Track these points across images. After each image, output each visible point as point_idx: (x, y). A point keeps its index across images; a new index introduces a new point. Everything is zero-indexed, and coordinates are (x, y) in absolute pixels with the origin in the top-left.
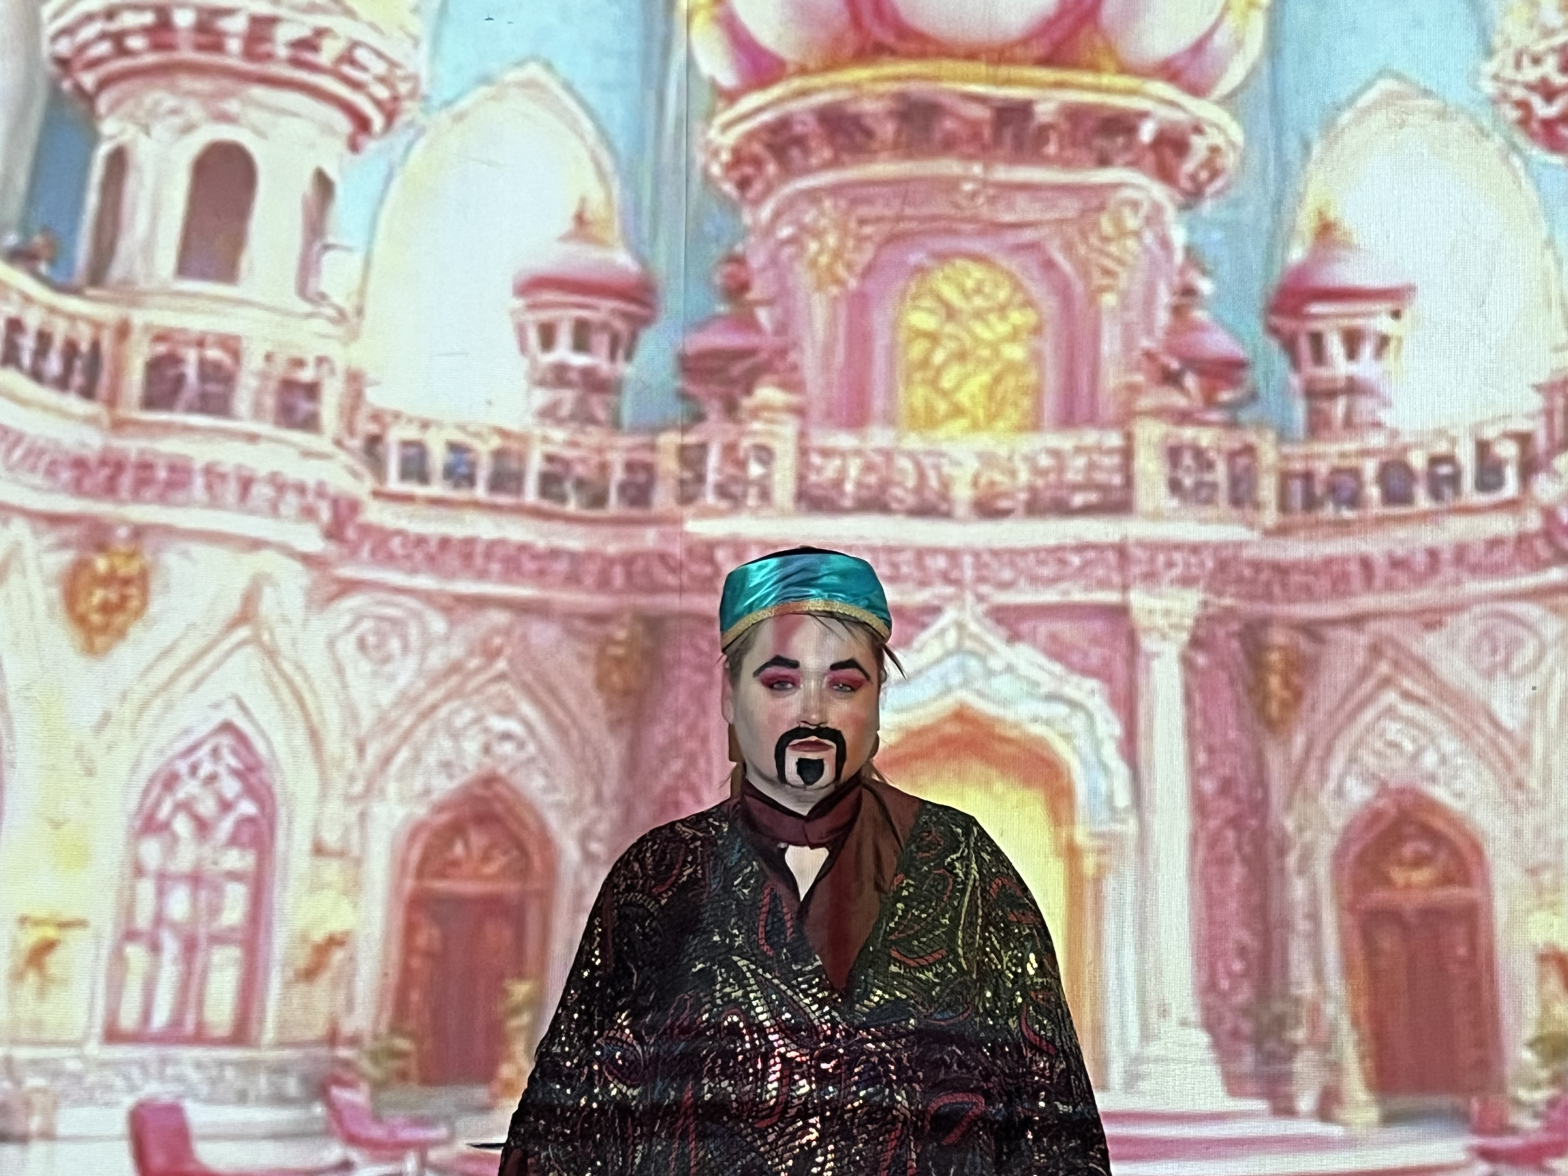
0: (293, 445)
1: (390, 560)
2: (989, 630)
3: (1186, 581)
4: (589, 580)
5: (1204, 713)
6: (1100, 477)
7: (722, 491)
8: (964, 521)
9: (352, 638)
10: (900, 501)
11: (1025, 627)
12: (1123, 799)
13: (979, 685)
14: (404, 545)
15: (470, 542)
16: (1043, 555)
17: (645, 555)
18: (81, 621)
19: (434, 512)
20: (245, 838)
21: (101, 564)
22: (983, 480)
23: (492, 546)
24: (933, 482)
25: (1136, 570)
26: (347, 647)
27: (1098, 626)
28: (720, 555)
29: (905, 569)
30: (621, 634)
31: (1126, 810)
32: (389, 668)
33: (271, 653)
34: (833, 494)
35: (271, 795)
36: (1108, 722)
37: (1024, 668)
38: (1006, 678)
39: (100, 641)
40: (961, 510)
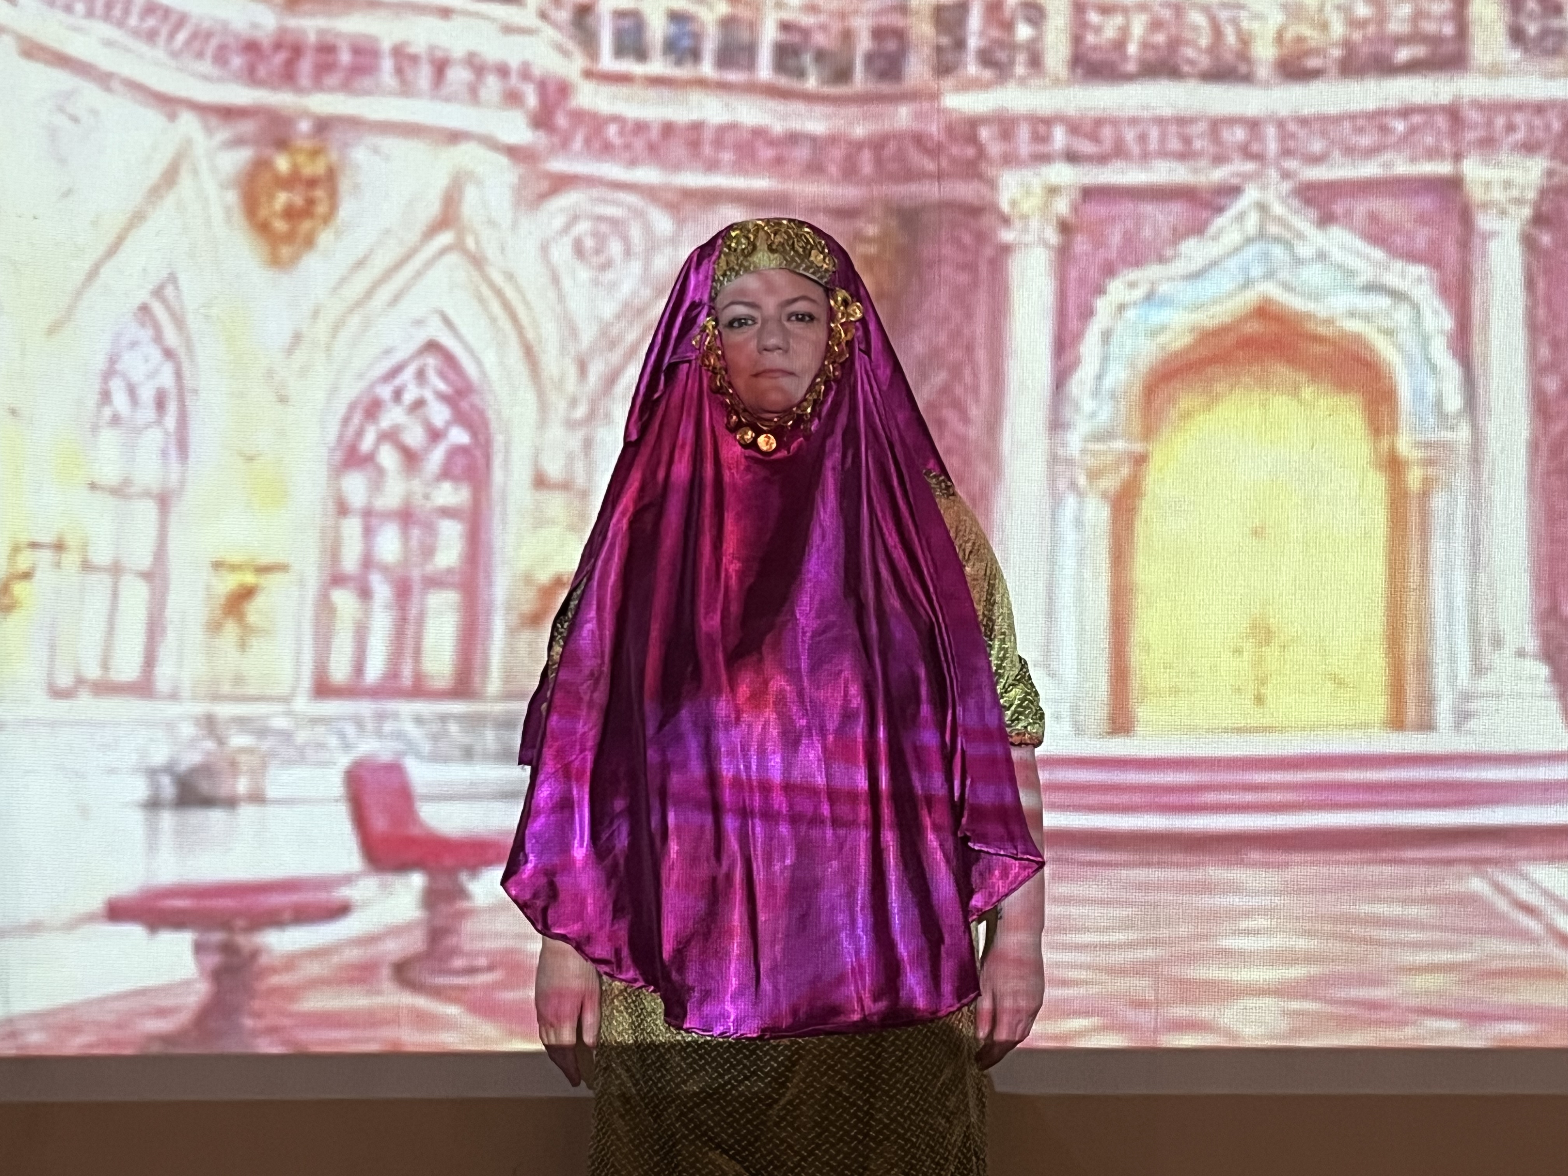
0: (493, 20)
1: (607, 150)
2: (1297, 212)
3: (1529, 148)
4: (833, 169)
5: (1549, 303)
6: (1429, 27)
7: (986, 58)
8: (1267, 85)
9: (566, 242)
10: (1191, 62)
11: (1339, 208)
12: (1454, 402)
13: (1284, 275)
14: (621, 133)
15: (697, 127)
16: (1360, 122)
17: (898, 136)
18: (262, 228)
19: (652, 93)
20: (457, 470)
21: (282, 164)
22: (1289, 35)
23: (723, 130)
24: (1231, 39)
25: (1471, 136)
26: (561, 252)
27: (1426, 203)
28: (984, 133)
29: (1198, 144)
30: (872, 230)
31: (1459, 414)
32: (609, 276)
33: (477, 261)
34: (1114, 56)
35: (485, 423)
36: (1436, 312)
37: (1337, 255)
38: (1317, 267)
39: (285, 251)
40: (1263, 72)
